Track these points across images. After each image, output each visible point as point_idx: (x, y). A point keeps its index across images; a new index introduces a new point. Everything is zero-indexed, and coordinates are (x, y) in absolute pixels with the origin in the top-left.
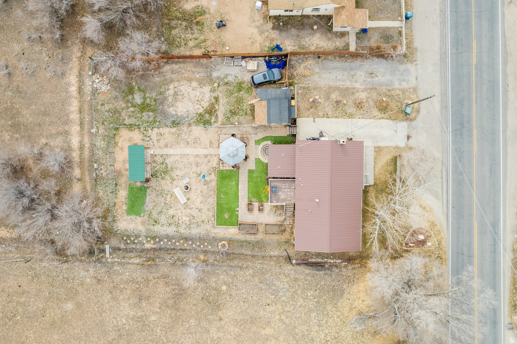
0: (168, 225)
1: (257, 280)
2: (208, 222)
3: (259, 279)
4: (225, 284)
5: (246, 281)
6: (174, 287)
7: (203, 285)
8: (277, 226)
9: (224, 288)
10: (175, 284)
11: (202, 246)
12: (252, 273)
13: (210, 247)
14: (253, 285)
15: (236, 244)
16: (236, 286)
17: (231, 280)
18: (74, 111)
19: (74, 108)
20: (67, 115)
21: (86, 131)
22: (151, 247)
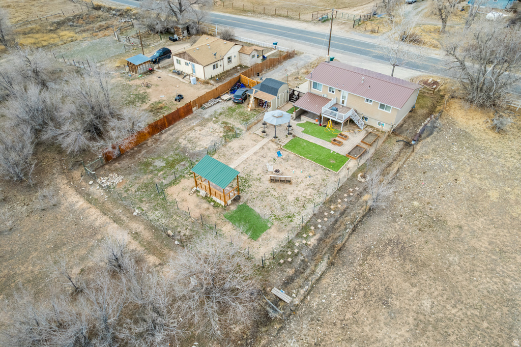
0: (302, 208)
2: (328, 176)
3: (420, 172)
4: (412, 200)
5: (417, 182)
6: (388, 250)
7: (402, 220)
8: (369, 136)
9: (416, 203)
10: (385, 247)
11: (351, 194)
12: (410, 174)
13: (357, 188)
14: (425, 181)
16: (418, 193)
17: (409, 194)
18: (97, 217)
19: (95, 215)
20: (91, 226)
21: (127, 221)
22: (317, 240)
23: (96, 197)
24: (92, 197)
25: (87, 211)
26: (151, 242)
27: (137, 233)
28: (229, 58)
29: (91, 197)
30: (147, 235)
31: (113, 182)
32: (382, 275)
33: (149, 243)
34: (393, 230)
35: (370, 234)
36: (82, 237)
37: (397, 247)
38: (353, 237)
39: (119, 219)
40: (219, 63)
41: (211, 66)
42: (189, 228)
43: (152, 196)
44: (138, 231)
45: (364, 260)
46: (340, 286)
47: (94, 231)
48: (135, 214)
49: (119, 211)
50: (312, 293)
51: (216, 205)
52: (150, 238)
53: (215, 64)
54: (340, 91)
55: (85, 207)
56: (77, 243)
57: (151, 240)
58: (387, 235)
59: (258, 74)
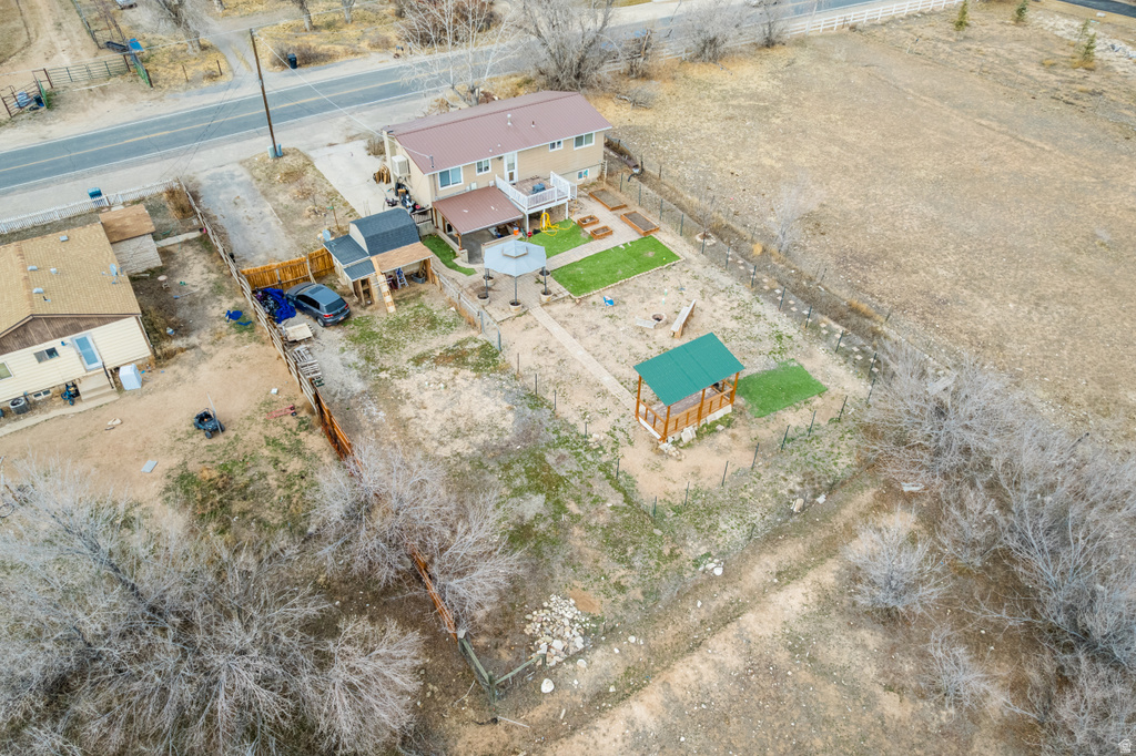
0: (762, 318)
2: (687, 271)
6: (856, 270)
18: (710, 663)
19: (703, 668)
20: (742, 680)
21: (737, 592)
23: (621, 671)
24: (616, 684)
25: (679, 692)
26: (811, 547)
27: (779, 574)
29: (612, 689)
30: (791, 551)
31: (572, 621)
33: (812, 551)
36: (779, 699)
39: (721, 611)
42: (783, 474)
43: (658, 532)
44: (775, 570)
47: (760, 668)
48: (718, 572)
49: (697, 611)
51: (728, 422)
52: (800, 546)
54: (501, 158)
55: (661, 697)
56: (796, 713)
57: (808, 545)
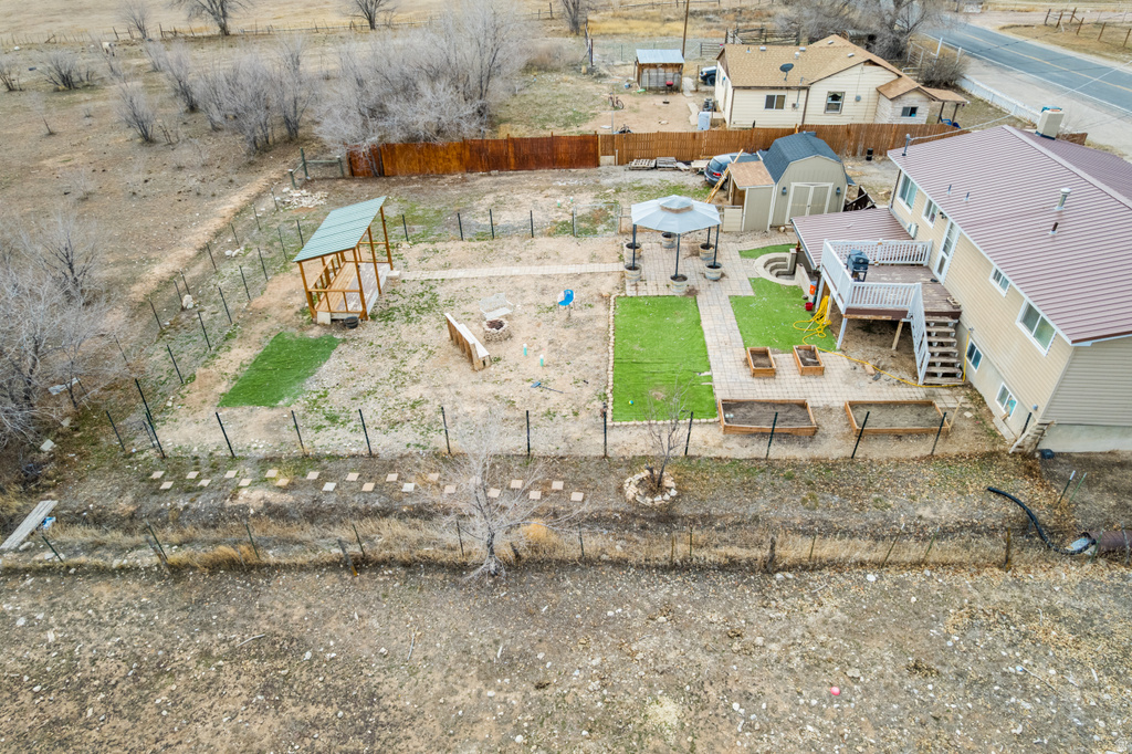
0: (385, 427)
1: (888, 656)
2: (576, 414)
3: (899, 647)
4: (674, 690)
5: (814, 664)
6: (313, 711)
7: (514, 699)
8: (907, 410)
9: (667, 712)
10: (328, 695)
11: (535, 495)
12: (839, 616)
13: (577, 496)
14: (867, 691)
15: (716, 477)
16: (746, 697)
17: (708, 662)
22: (268, 505)
28: (835, 97)
32: (170, 739)
34: (437, 687)
35: (374, 622)
37: (346, 736)
38: (329, 581)
40: (791, 97)
41: (762, 97)
45: (233, 655)
46: (92, 635)
50: (48, 580)
53: (775, 93)
58: (395, 681)
59: (870, 152)
